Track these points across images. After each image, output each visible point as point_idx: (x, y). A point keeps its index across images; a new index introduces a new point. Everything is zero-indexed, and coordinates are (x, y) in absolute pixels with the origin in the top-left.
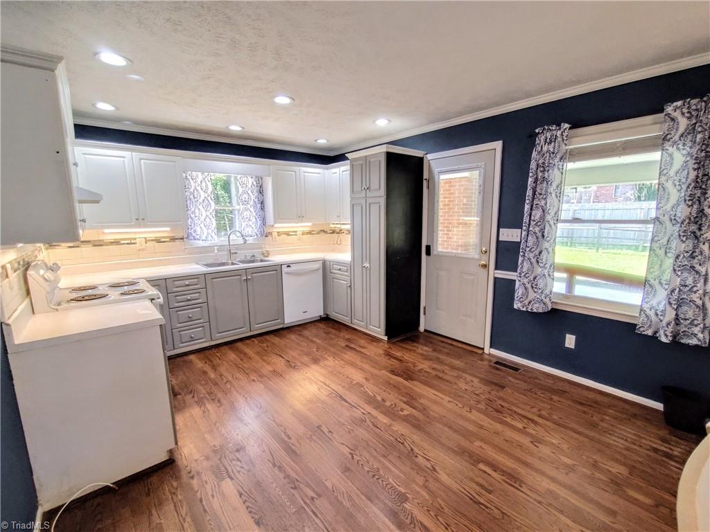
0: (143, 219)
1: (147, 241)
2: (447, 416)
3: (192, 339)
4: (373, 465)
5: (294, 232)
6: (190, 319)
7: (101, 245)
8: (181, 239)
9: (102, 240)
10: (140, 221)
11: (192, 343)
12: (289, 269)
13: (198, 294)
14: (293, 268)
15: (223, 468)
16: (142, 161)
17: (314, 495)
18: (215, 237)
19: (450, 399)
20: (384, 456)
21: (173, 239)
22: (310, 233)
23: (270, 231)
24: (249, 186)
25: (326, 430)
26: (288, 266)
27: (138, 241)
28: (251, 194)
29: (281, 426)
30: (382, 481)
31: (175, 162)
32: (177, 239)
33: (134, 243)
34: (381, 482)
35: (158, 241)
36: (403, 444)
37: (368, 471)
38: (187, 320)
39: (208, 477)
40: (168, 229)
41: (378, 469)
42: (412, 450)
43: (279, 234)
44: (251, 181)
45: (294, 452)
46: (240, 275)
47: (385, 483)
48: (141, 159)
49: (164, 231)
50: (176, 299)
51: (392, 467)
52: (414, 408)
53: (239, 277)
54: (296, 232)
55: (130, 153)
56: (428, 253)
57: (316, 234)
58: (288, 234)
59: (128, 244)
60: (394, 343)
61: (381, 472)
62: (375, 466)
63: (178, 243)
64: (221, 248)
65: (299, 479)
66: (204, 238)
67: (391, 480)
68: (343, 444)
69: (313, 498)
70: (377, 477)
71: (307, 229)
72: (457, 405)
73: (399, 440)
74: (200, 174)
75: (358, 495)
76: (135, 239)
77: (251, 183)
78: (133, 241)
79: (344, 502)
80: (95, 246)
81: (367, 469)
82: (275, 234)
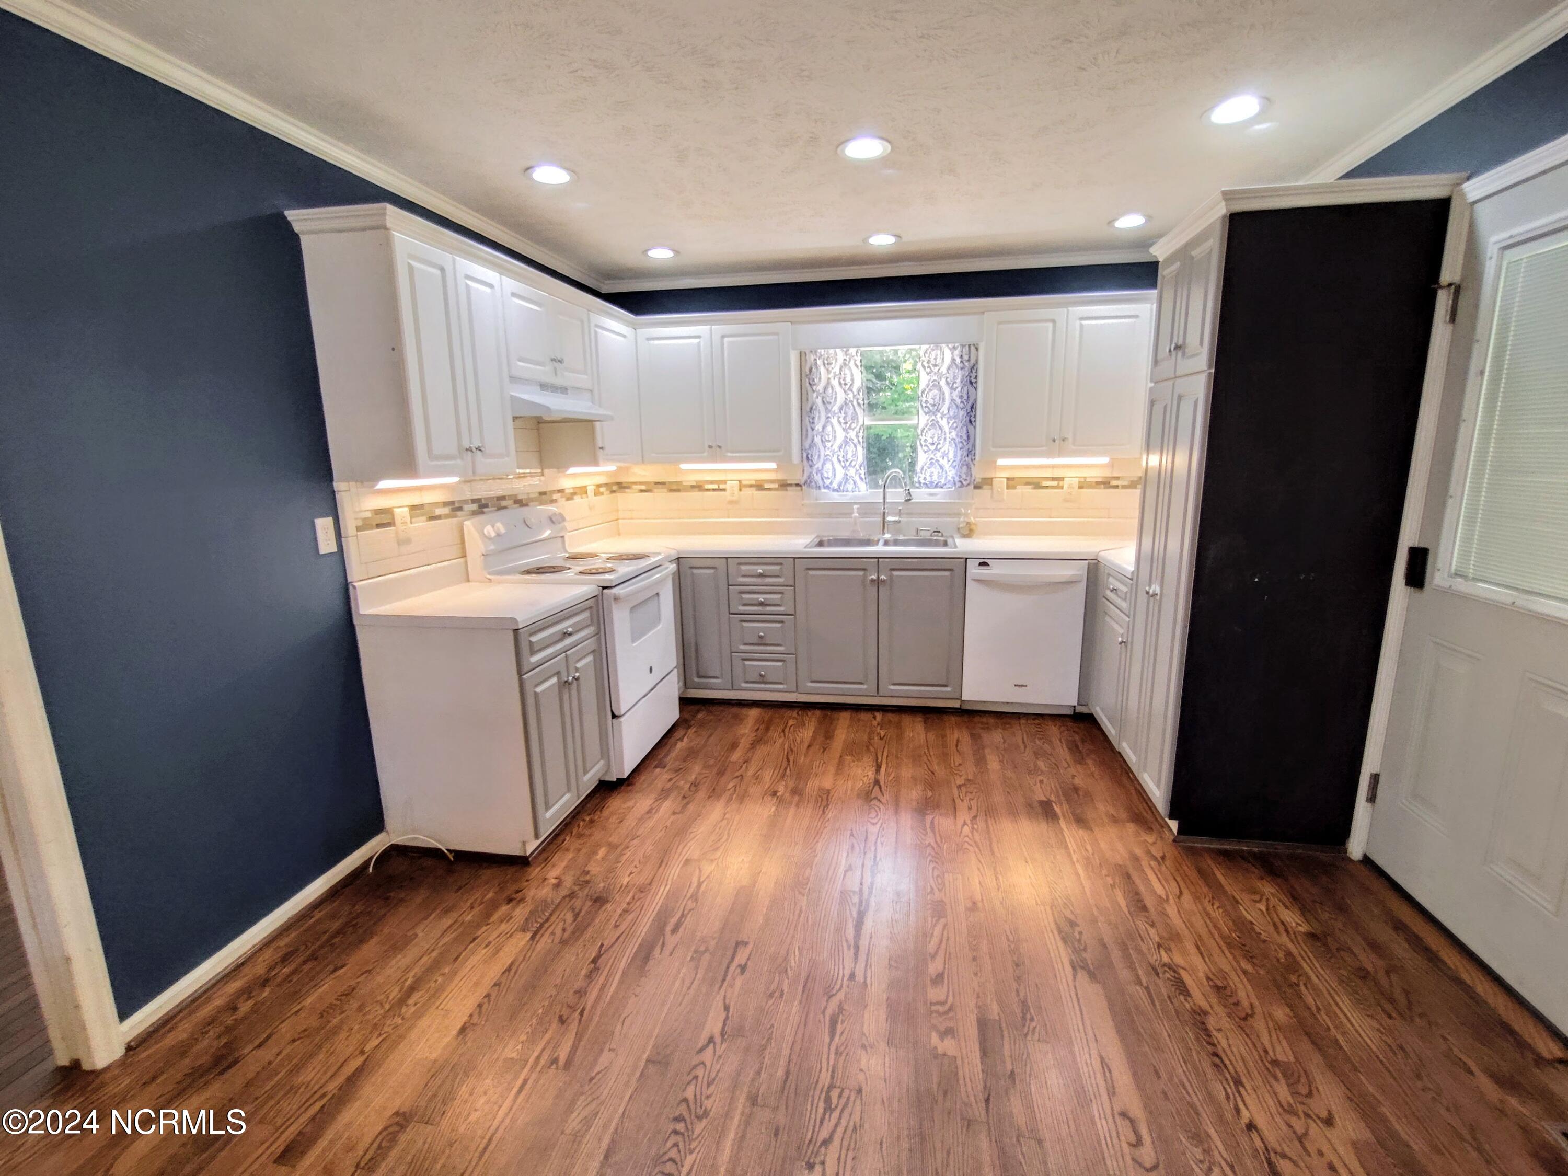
0: (720, 447)
1: (741, 486)
2: (1047, 1144)
3: (762, 679)
4: (708, 1097)
5: (1053, 479)
6: (761, 641)
7: (678, 490)
8: (797, 485)
9: (681, 482)
10: (716, 451)
11: (762, 686)
12: (984, 571)
13: (779, 596)
14: (996, 570)
15: (547, 914)
16: (726, 340)
17: (562, 1062)
18: (862, 486)
19: (1137, 1111)
20: (753, 1100)
21: (784, 485)
22: (1106, 484)
23: (988, 475)
24: (944, 369)
25: (741, 958)
26: (981, 564)
27: (727, 486)
28: (946, 389)
29: (696, 901)
30: (676, 1145)
31: (777, 334)
32: (791, 485)
33: (724, 490)
34: (669, 1144)
35: (759, 486)
36: (829, 1108)
37: (685, 1100)
38: (755, 641)
39: (520, 913)
40: (773, 465)
41: (706, 1114)
42: (826, 1142)
43: (1012, 483)
44: (948, 355)
45: (646, 959)
46: (864, 570)
47: (673, 1153)
48: (723, 337)
49: (766, 469)
50: (742, 598)
51: (732, 1135)
52: (984, 1053)
53: (861, 573)
54: (1062, 479)
55: (708, 327)
56: (1416, 578)
57: (1124, 487)
58: (1036, 484)
59: (714, 490)
60: (1192, 852)
61: (699, 1127)
62: (708, 1104)
63: (792, 492)
64: (867, 508)
65: (586, 1013)
66: (835, 485)
67: (690, 1159)
68: (727, 1008)
69: (555, 1061)
70: (680, 1127)
71: (1095, 475)
72: (1138, 1143)
73: (835, 1094)
74: (838, 350)
75: (605, 1127)
76: (725, 482)
77: (948, 360)
78: (722, 486)
79: (575, 1114)
80: (671, 490)
81: (689, 1093)
82: (1000, 483)
